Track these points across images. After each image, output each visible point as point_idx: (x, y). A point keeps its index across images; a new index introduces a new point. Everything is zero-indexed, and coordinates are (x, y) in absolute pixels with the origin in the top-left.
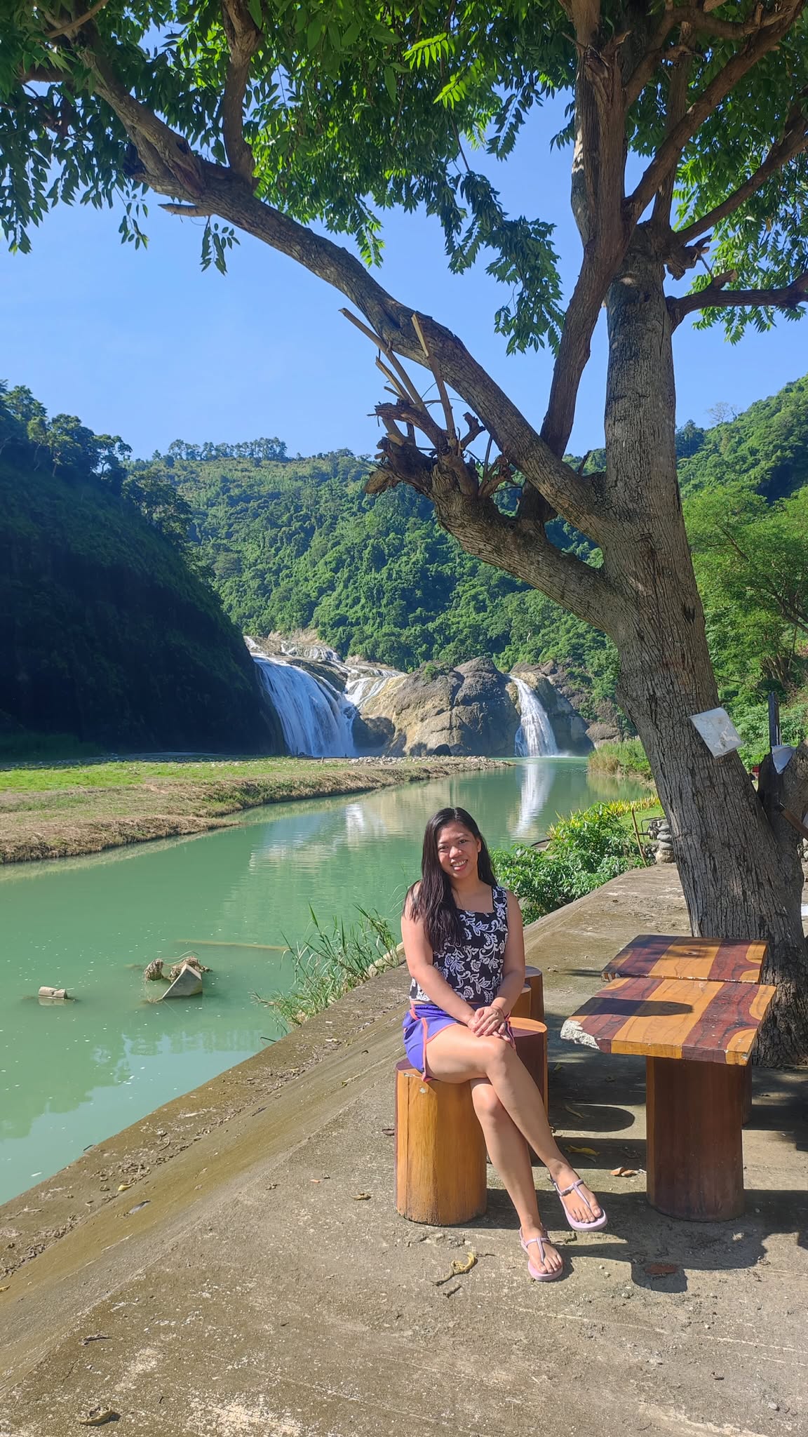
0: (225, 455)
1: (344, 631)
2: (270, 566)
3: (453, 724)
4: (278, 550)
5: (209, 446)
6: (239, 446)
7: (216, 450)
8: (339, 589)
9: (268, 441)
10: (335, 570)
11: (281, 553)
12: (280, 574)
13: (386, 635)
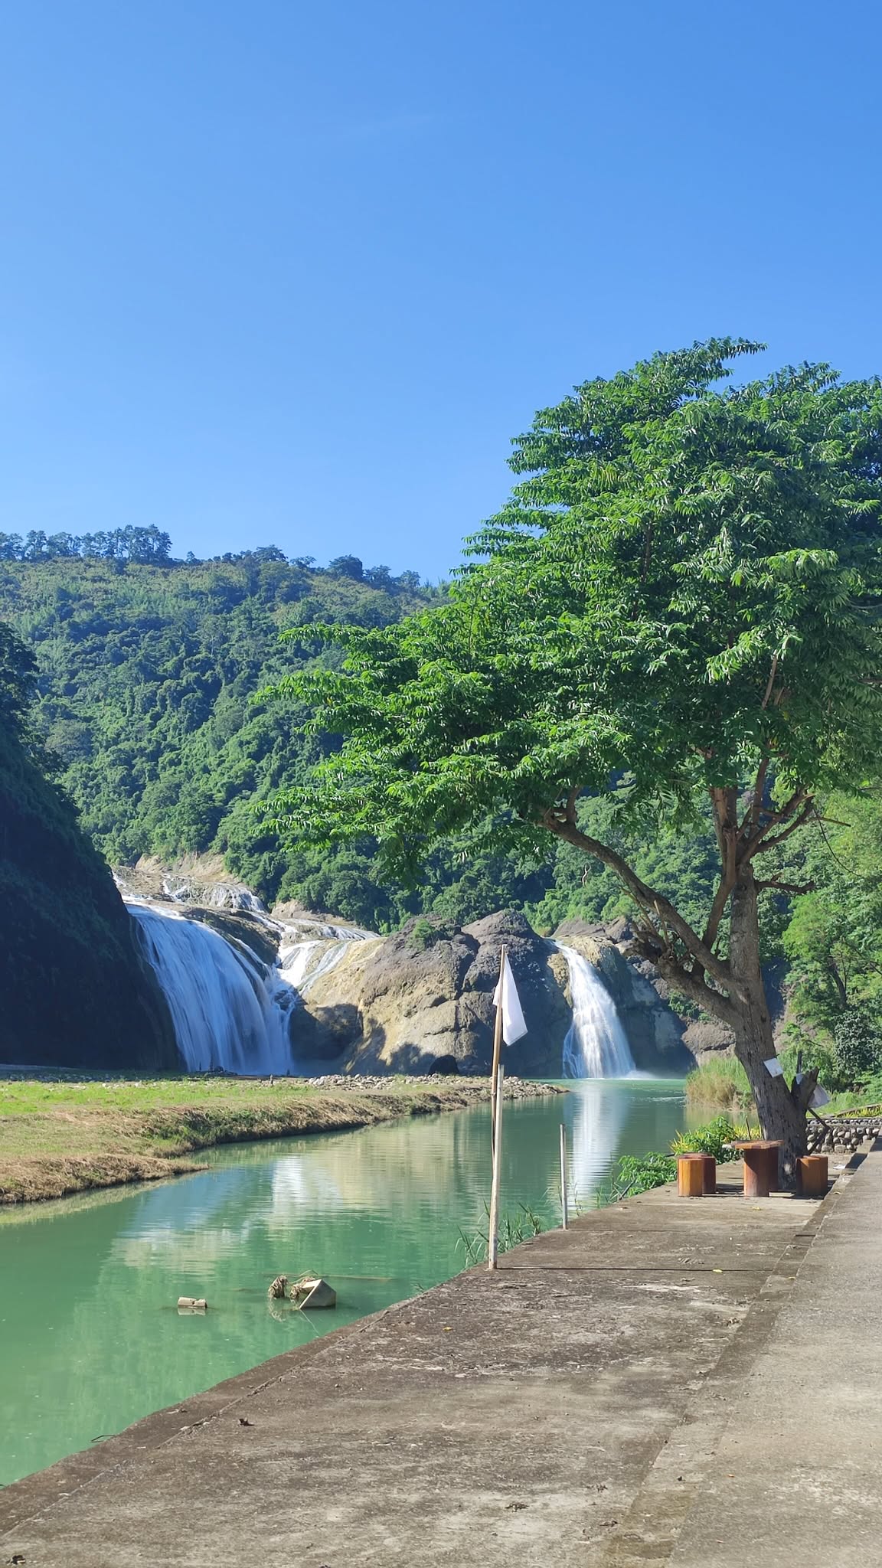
0: (65, 552)
1: (271, 859)
2: (143, 744)
3: (461, 1022)
4: (156, 717)
5: (37, 537)
6: (89, 539)
7: (50, 543)
8: (262, 789)
9: (140, 532)
10: (257, 756)
11: (161, 724)
12: (160, 760)
13: (343, 867)
